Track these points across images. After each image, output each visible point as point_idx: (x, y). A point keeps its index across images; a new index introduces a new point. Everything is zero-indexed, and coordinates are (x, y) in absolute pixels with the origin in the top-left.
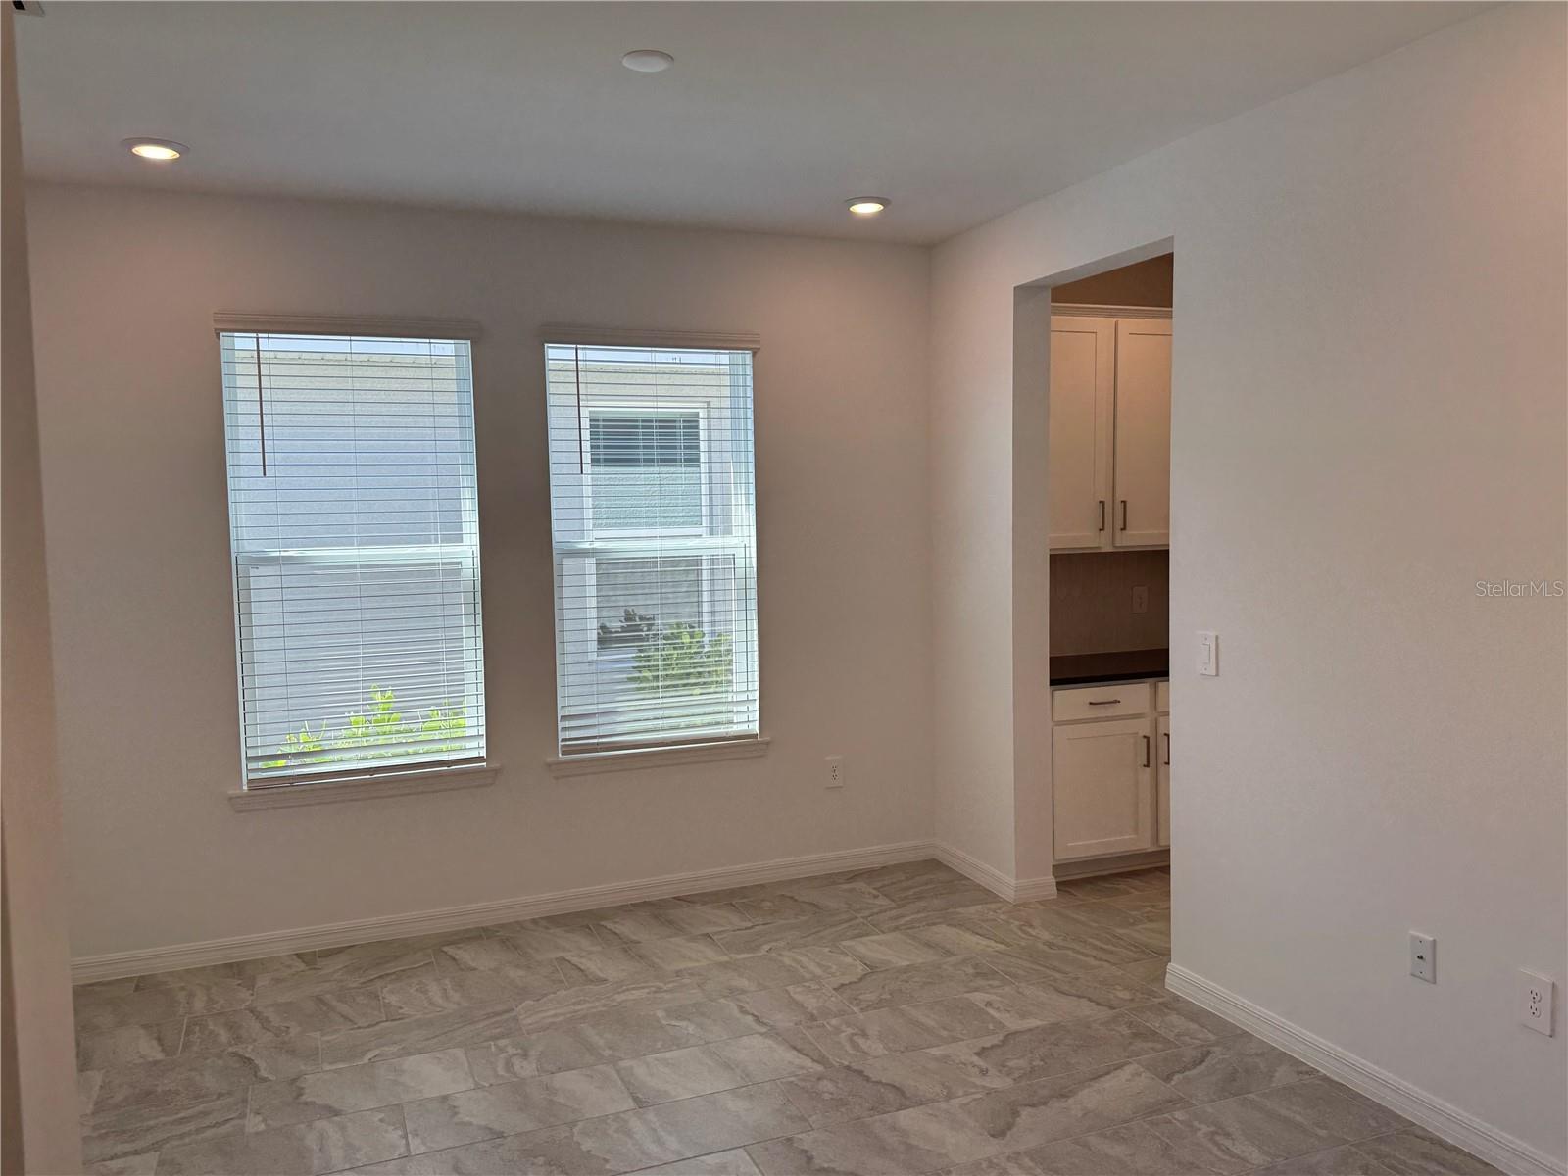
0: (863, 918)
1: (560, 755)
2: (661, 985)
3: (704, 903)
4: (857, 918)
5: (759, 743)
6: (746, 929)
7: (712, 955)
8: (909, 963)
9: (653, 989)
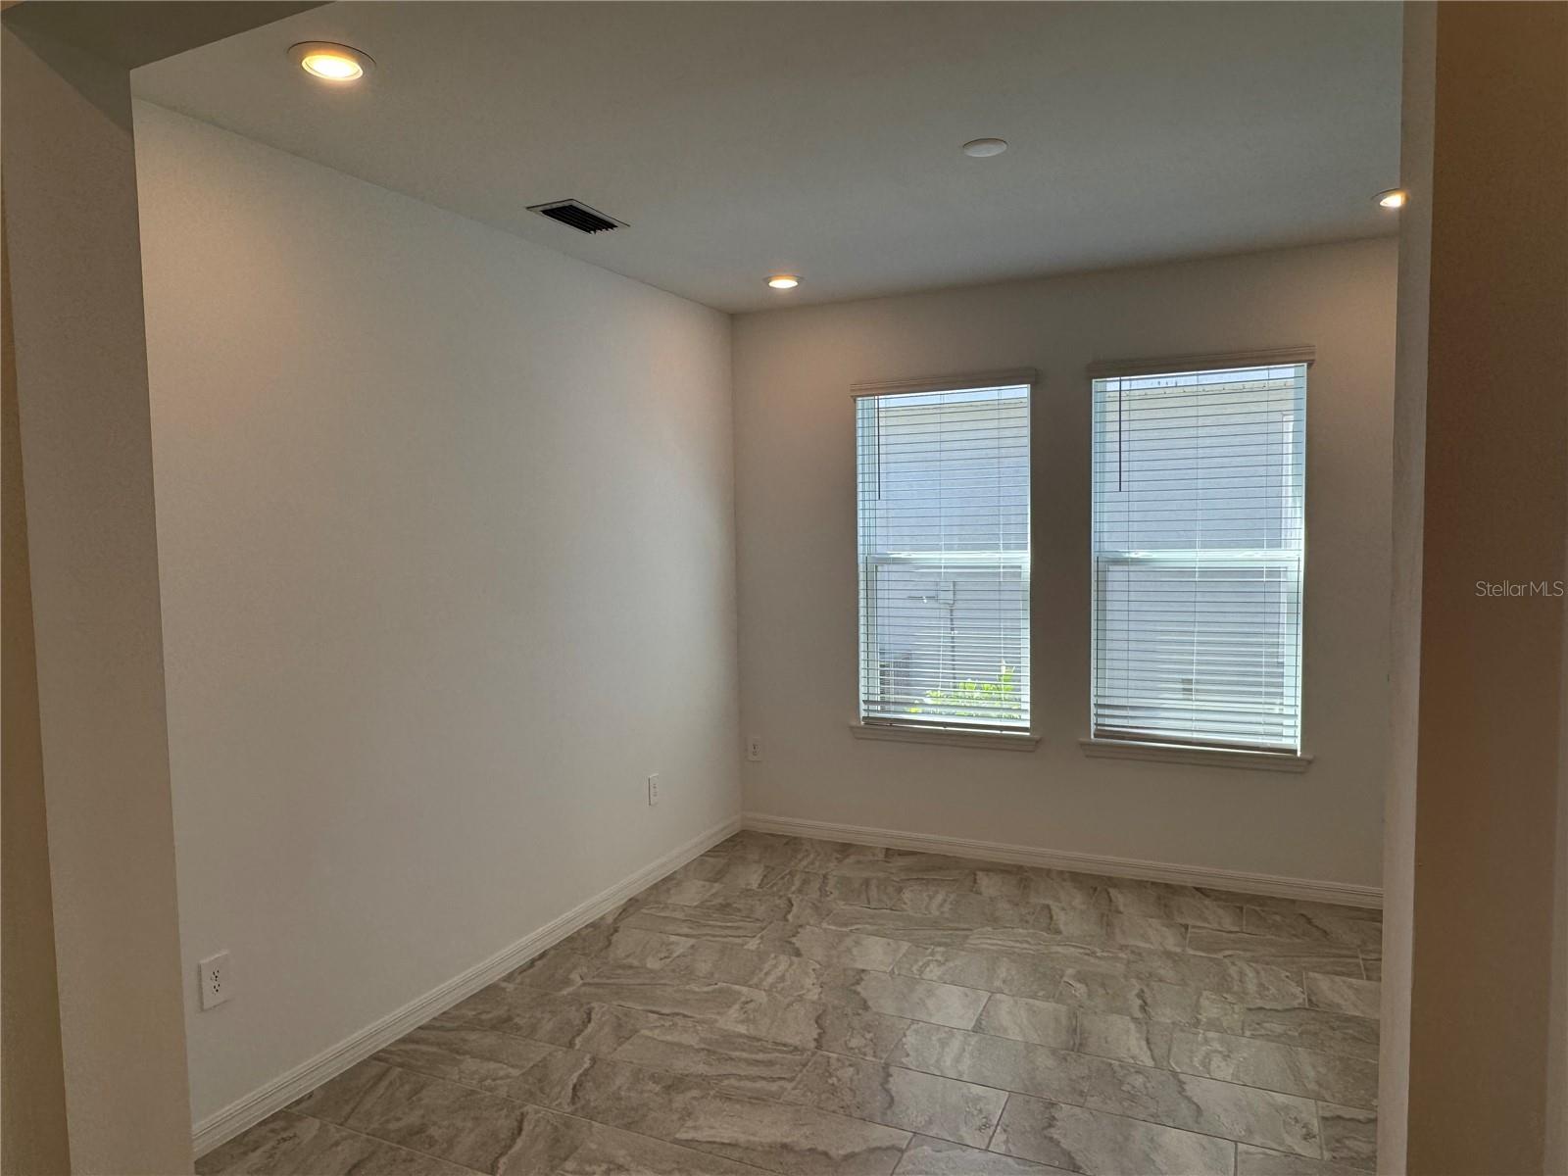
0: (1363, 959)
1: (1092, 737)
2: (1097, 950)
3: (1217, 899)
4: (1357, 957)
5: (1299, 759)
6: (1231, 932)
7: (1171, 943)
8: (1362, 1015)
9: (1088, 952)
